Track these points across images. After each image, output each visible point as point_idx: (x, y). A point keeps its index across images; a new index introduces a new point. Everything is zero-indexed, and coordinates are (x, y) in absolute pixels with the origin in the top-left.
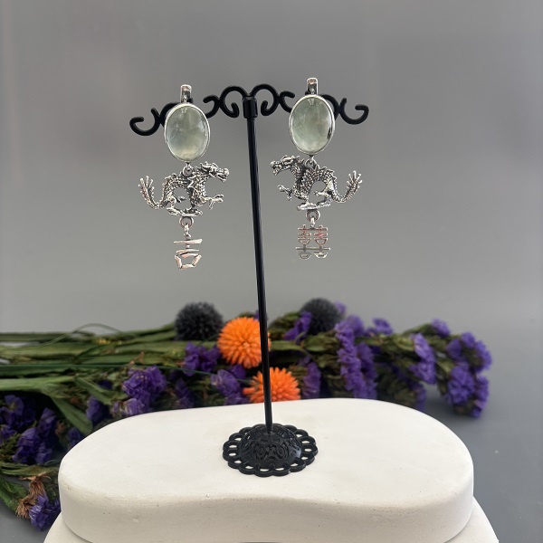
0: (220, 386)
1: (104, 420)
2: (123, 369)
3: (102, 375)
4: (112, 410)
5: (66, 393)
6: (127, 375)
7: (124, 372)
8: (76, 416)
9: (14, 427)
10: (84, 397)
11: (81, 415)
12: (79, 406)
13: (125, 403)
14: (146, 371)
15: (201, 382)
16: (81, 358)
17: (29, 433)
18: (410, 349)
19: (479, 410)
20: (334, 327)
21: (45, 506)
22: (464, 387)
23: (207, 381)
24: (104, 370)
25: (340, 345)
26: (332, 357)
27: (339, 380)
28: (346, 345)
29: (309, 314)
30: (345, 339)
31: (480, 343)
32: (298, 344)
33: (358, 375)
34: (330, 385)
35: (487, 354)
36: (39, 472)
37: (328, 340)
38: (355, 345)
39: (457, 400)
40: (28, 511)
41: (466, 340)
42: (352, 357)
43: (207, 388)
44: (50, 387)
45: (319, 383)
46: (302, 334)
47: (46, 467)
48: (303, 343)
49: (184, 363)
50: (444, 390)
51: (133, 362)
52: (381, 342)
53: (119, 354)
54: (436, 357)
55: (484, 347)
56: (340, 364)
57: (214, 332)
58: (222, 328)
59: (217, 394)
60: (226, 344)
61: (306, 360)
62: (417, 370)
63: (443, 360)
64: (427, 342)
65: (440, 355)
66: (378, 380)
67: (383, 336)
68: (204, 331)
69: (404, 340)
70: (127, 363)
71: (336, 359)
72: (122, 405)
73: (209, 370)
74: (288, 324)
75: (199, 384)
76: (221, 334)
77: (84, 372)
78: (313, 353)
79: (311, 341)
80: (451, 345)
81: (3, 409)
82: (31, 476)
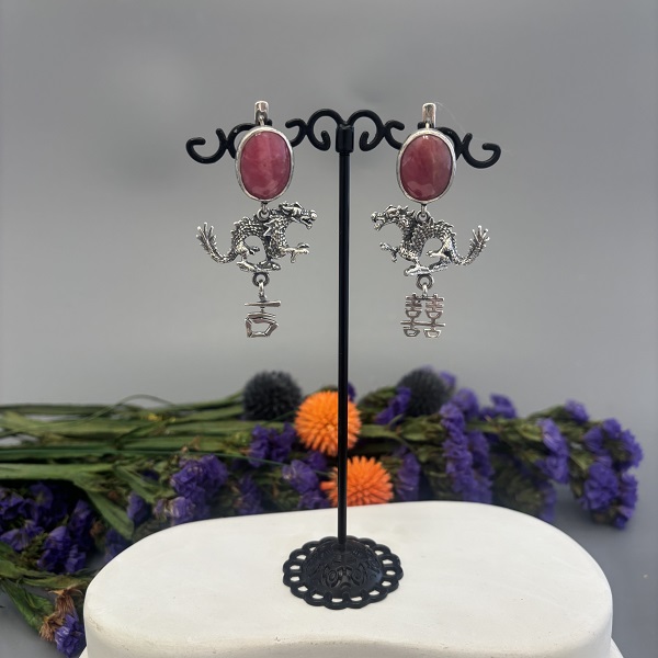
0: (293, 480)
1: (148, 521)
2: (173, 458)
3: (148, 464)
4: (155, 510)
5: (103, 485)
6: (177, 466)
7: (174, 462)
8: (114, 514)
9: (40, 523)
10: (124, 491)
11: (121, 513)
12: (118, 502)
13: (171, 502)
14: (201, 460)
15: (271, 474)
16: (124, 440)
17: (57, 533)
18: (537, 438)
19: (625, 519)
20: (436, 408)
21: (74, 628)
22: (605, 488)
23: (278, 474)
24: (150, 457)
25: (447, 433)
26: (435, 449)
27: (443, 479)
28: (454, 435)
29: (408, 390)
30: (452, 426)
31: (628, 432)
32: (393, 429)
33: (468, 473)
34: (432, 483)
35: (637, 448)
36: (68, 584)
37: (430, 427)
38: (465, 434)
39: (595, 506)
40: (53, 634)
41: (610, 428)
42: (462, 450)
43: (278, 482)
44: (83, 478)
45: (417, 478)
46: (399, 417)
47: (78, 577)
48: (400, 430)
49: (250, 451)
50: (579, 492)
51: (185, 449)
52: (501, 429)
53: (170, 435)
54: (570, 448)
55: (633, 438)
56: (446, 459)
57: (291, 409)
58: (299, 404)
59: (290, 491)
60: (305, 427)
61: (403, 451)
62: (545, 466)
63: (579, 453)
64: (561, 428)
65: (577, 446)
66: (491, 478)
67: (502, 421)
68: (279, 408)
69: (530, 427)
70: (180, 449)
71: (440, 453)
72: (168, 505)
73: (281, 459)
74: (381, 403)
75: (267, 477)
76: (298, 413)
77: (127, 458)
78: (411, 442)
79: (409, 427)
80: (590, 434)
81: (28, 501)
82: (58, 589)
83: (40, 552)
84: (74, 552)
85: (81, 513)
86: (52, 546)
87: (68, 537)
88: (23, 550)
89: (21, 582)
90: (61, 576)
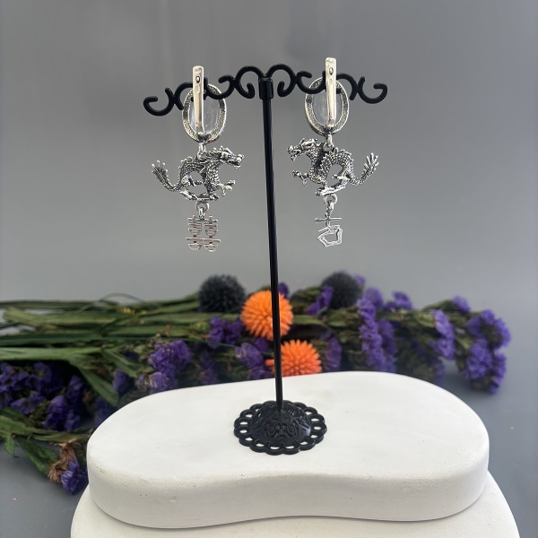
0: (243, 358)
1: (130, 391)
2: (149, 342)
3: (129, 347)
4: (138, 383)
5: (93, 364)
6: (153, 348)
7: (150, 345)
8: (103, 387)
9: (43, 394)
10: (110, 368)
11: (108, 386)
12: (106, 377)
13: (150, 376)
14: (172, 344)
15: (226, 354)
16: (107, 329)
17: (57, 401)
18: (431, 325)
19: (496, 386)
20: (355, 302)
21: (76, 472)
22: (483, 363)
23: (231, 354)
24: (129, 342)
25: (362, 321)
26: (354, 333)
27: (359, 356)
28: (368, 322)
29: (331, 288)
30: (366, 315)
31: (500, 320)
32: (320, 318)
33: (379, 351)
34: (351, 359)
35: (506, 331)
36: (69, 439)
37: (350, 316)
38: (376, 321)
39: (475, 376)
40: (59, 476)
41: (486, 317)
42: (374, 333)
43: (232, 360)
44: (77, 358)
45: (339, 357)
46: (324, 309)
47: (77, 433)
48: (325, 319)
49: (209, 336)
50: (462, 365)
51: (158, 335)
52: (402, 317)
53: (145, 325)
54: (456, 333)
55: (503, 324)
56: (361, 340)
57: (238, 304)
58: (245, 301)
59: (241, 367)
60: (249, 318)
61: (328, 335)
62: (437, 346)
63: (462, 337)
64: (447, 318)
65: (461, 331)
66: (396, 356)
67: (403, 312)
68: (228, 303)
69: (425, 316)
70: (154, 335)
71: (358, 335)
72: (148, 378)
73: (233, 342)
74: (310, 299)
75: (223, 356)
76: (244, 308)
77: (110, 343)
78: (334, 328)
79: (333, 316)
80: (471, 321)
81: (32, 376)
82: (62, 443)
83: (45, 415)
84: (70, 415)
85: (75, 385)
86: (54, 410)
87: (66, 404)
88: (30, 414)
89: (32, 438)
90: (63, 433)
